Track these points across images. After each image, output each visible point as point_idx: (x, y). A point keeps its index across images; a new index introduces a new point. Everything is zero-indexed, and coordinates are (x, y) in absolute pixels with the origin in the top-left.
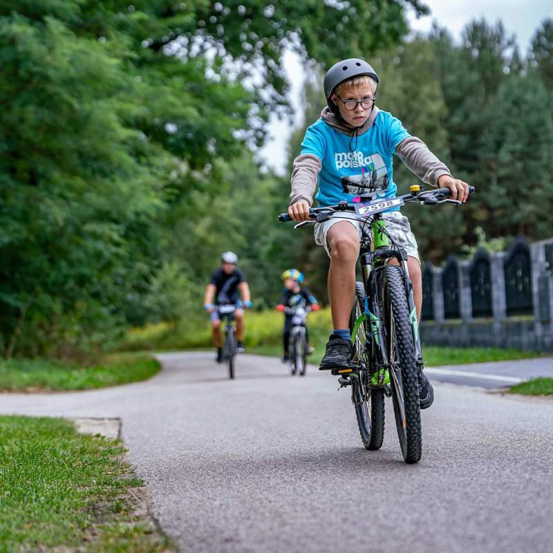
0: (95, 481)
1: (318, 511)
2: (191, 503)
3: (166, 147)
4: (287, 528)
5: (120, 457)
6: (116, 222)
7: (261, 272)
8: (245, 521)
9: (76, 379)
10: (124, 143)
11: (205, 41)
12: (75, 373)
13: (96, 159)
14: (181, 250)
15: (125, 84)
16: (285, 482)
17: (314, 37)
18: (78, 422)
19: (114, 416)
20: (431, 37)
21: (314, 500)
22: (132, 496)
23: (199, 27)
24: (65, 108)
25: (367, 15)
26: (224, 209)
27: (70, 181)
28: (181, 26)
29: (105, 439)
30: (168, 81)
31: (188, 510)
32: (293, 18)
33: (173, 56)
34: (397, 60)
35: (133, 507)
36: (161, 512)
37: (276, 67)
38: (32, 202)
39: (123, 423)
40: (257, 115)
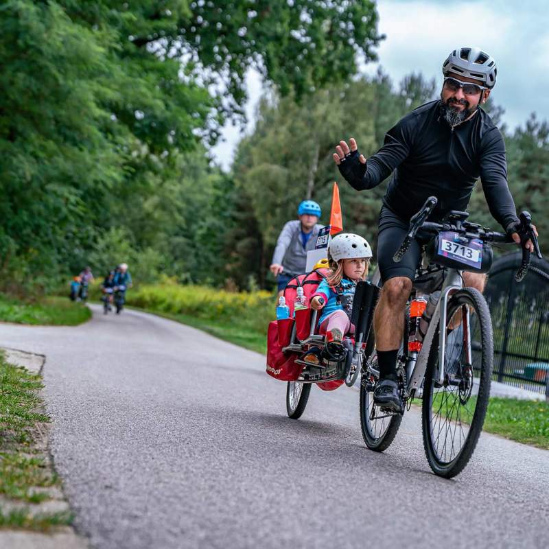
0: (8, 410)
1: (192, 475)
2: (85, 446)
3: (132, 129)
4: (161, 485)
5: (36, 391)
6: (76, 186)
7: (193, 251)
8: (126, 472)
9: (16, 313)
10: (96, 119)
11: (183, 46)
12: (16, 308)
13: (70, 128)
14: (128, 219)
15: (107, 70)
16: (171, 442)
17: (275, 61)
18: (8, 352)
19: (41, 353)
20: (375, 81)
21: (190, 464)
22: (37, 430)
23: (179, 34)
24: (51, 81)
25: (324, 51)
26: (172, 192)
27: (44, 143)
28: (164, 29)
29: (27, 373)
30: (144, 75)
31: (81, 452)
32: (260, 41)
33: (153, 54)
34: (342, 95)
35: (35, 440)
36: (58, 450)
37: (239, 80)
38: (7, 155)
39: (47, 361)
40: (214, 118)
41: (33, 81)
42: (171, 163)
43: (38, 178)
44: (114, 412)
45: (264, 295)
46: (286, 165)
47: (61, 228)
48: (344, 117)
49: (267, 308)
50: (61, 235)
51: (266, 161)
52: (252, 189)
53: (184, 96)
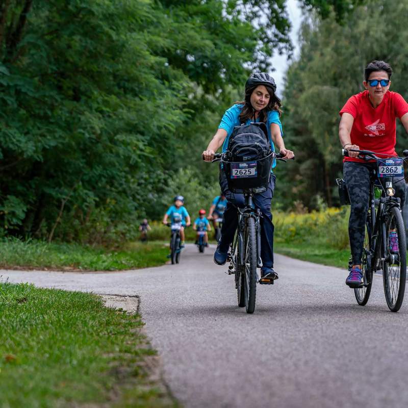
0: (117, 349)
3: (186, 71)
4: (276, 399)
5: (138, 329)
6: (142, 134)
8: (240, 390)
9: (104, 262)
10: (152, 68)
12: (104, 257)
14: (194, 159)
15: (155, 20)
16: (275, 359)
18: (104, 297)
19: (135, 294)
22: (148, 364)
24: (105, 38)
27: (106, 98)
29: (126, 314)
30: (190, 19)
34: (381, 8)
35: (149, 373)
37: (279, 10)
38: (74, 114)
39: (142, 300)
40: (262, 50)
41: (89, 41)
42: (226, 100)
43: (106, 131)
44: (215, 338)
45: (333, 211)
46: (336, 85)
47: (133, 177)
48: (386, 29)
49: (339, 223)
50: (133, 183)
51: (316, 83)
52: (307, 112)
53: (230, 33)
